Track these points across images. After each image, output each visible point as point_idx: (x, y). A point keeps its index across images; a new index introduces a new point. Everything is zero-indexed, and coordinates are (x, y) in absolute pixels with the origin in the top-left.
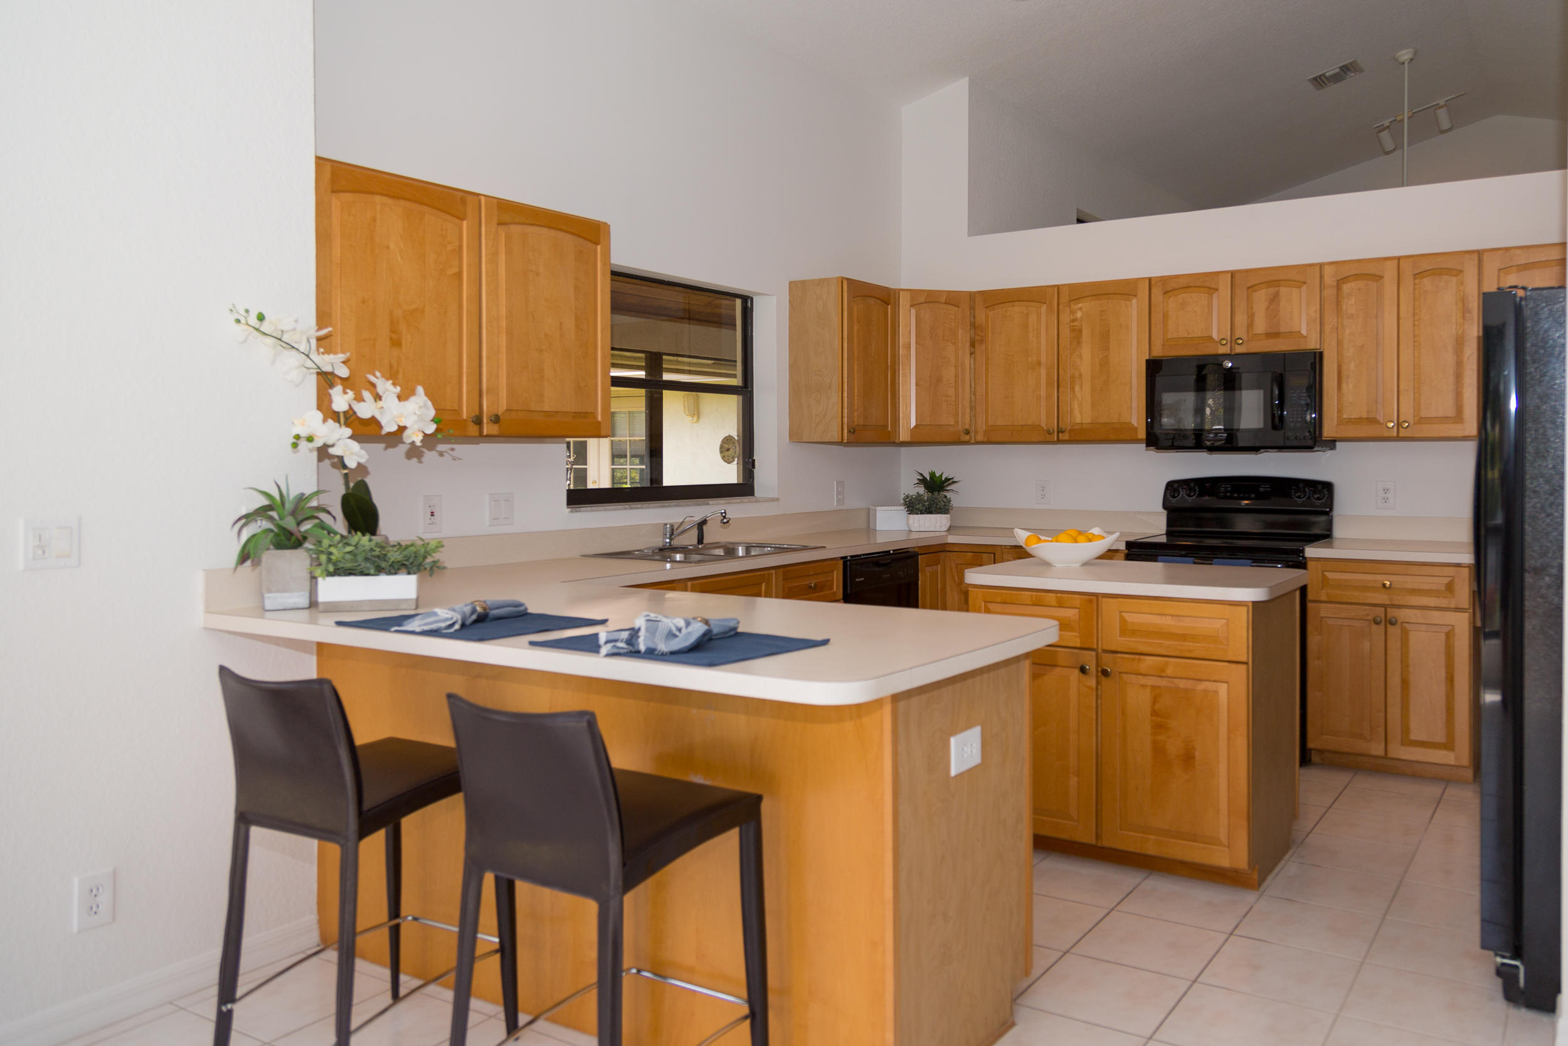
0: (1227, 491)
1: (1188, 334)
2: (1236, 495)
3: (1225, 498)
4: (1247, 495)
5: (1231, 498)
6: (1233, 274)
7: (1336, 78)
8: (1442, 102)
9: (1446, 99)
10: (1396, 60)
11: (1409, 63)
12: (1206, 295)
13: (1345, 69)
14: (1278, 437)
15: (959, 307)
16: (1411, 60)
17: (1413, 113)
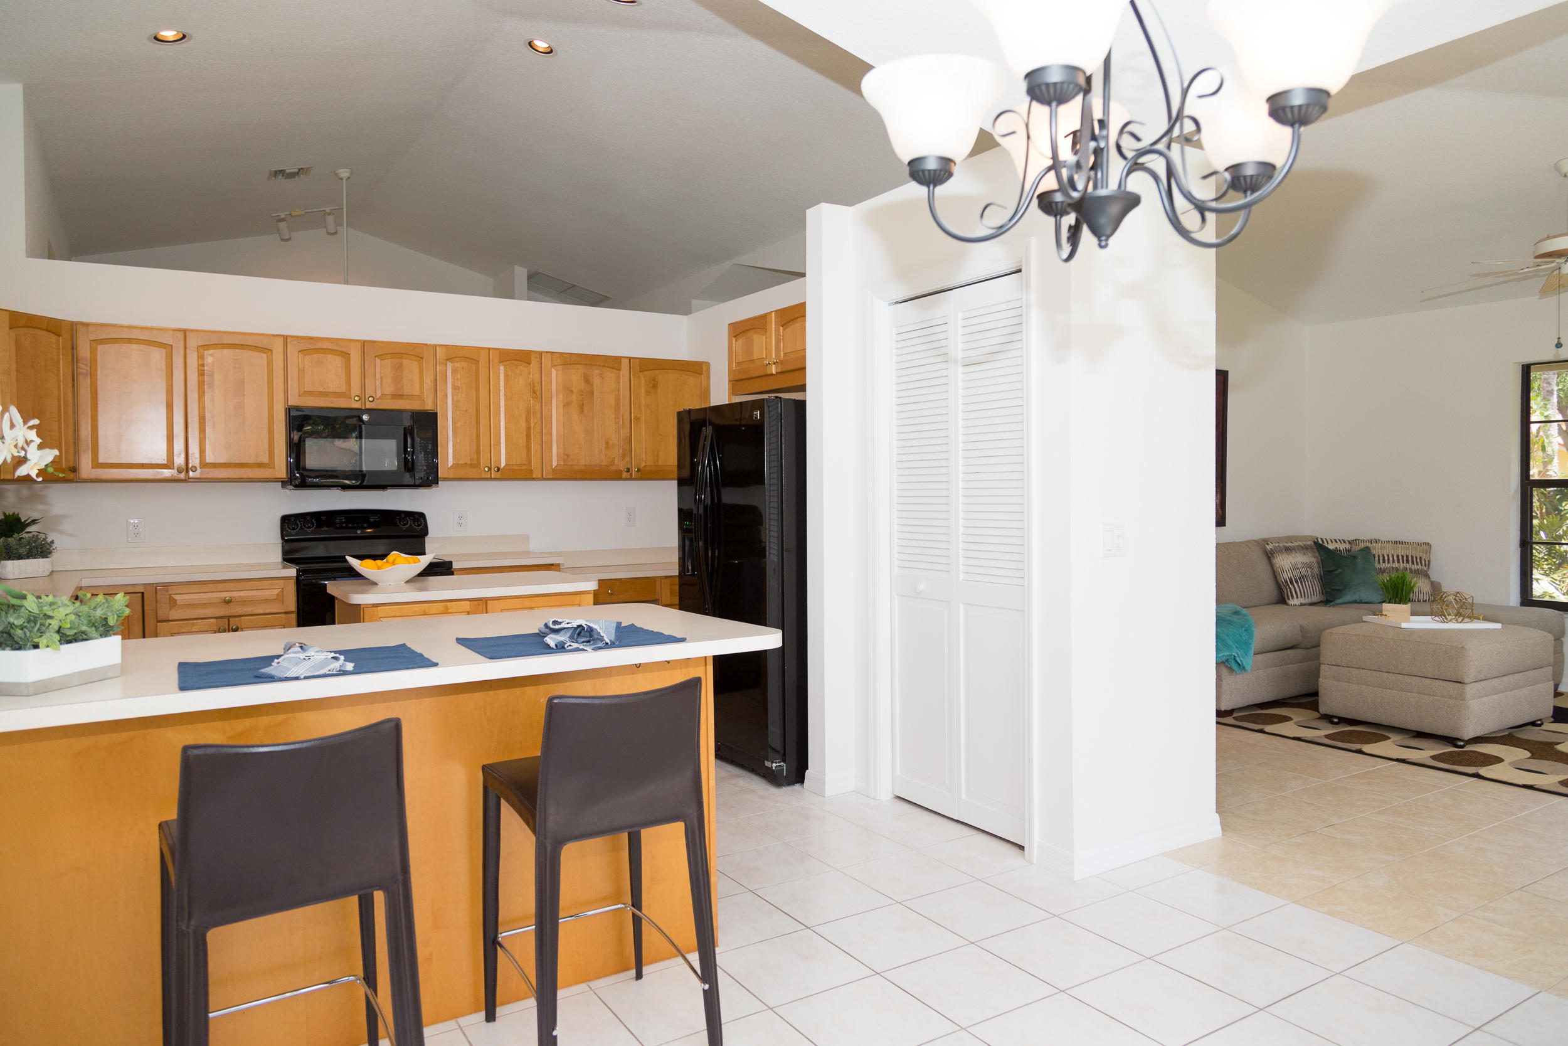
0: (342, 523)
1: (324, 388)
2: (350, 525)
3: (342, 528)
4: (360, 525)
5: (346, 528)
6: (364, 343)
7: (291, 175)
8: (328, 210)
9: (331, 208)
10: (336, 175)
11: (346, 180)
12: (340, 358)
13: (300, 171)
14: (407, 478)
15: (59, 336)
16: (349, 178)
17: (306, 213)
